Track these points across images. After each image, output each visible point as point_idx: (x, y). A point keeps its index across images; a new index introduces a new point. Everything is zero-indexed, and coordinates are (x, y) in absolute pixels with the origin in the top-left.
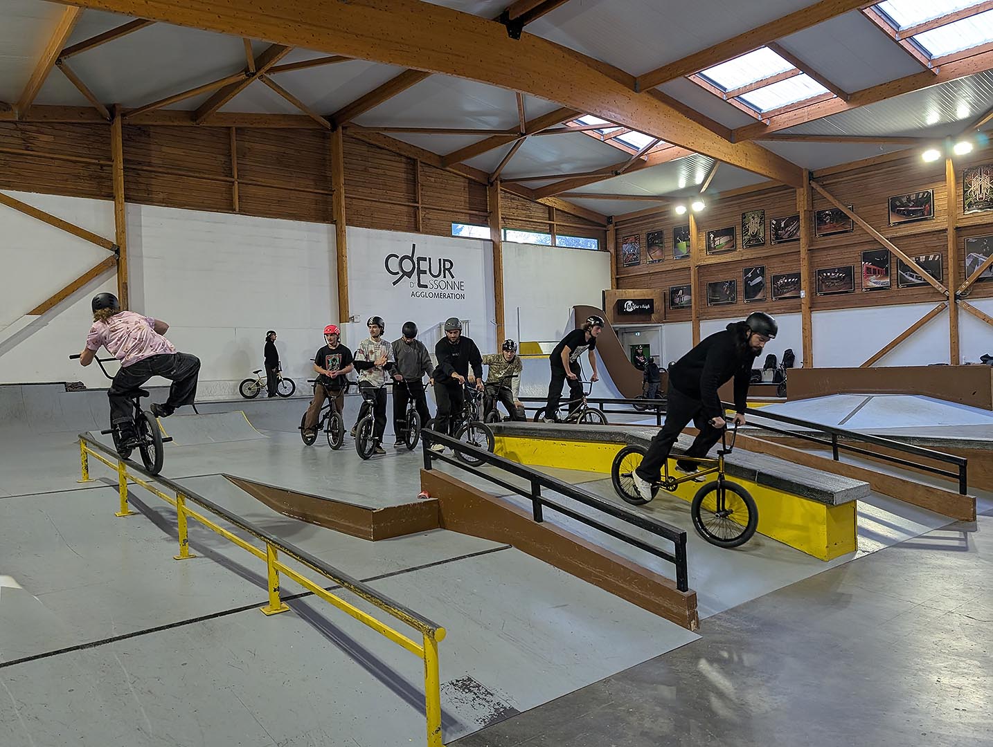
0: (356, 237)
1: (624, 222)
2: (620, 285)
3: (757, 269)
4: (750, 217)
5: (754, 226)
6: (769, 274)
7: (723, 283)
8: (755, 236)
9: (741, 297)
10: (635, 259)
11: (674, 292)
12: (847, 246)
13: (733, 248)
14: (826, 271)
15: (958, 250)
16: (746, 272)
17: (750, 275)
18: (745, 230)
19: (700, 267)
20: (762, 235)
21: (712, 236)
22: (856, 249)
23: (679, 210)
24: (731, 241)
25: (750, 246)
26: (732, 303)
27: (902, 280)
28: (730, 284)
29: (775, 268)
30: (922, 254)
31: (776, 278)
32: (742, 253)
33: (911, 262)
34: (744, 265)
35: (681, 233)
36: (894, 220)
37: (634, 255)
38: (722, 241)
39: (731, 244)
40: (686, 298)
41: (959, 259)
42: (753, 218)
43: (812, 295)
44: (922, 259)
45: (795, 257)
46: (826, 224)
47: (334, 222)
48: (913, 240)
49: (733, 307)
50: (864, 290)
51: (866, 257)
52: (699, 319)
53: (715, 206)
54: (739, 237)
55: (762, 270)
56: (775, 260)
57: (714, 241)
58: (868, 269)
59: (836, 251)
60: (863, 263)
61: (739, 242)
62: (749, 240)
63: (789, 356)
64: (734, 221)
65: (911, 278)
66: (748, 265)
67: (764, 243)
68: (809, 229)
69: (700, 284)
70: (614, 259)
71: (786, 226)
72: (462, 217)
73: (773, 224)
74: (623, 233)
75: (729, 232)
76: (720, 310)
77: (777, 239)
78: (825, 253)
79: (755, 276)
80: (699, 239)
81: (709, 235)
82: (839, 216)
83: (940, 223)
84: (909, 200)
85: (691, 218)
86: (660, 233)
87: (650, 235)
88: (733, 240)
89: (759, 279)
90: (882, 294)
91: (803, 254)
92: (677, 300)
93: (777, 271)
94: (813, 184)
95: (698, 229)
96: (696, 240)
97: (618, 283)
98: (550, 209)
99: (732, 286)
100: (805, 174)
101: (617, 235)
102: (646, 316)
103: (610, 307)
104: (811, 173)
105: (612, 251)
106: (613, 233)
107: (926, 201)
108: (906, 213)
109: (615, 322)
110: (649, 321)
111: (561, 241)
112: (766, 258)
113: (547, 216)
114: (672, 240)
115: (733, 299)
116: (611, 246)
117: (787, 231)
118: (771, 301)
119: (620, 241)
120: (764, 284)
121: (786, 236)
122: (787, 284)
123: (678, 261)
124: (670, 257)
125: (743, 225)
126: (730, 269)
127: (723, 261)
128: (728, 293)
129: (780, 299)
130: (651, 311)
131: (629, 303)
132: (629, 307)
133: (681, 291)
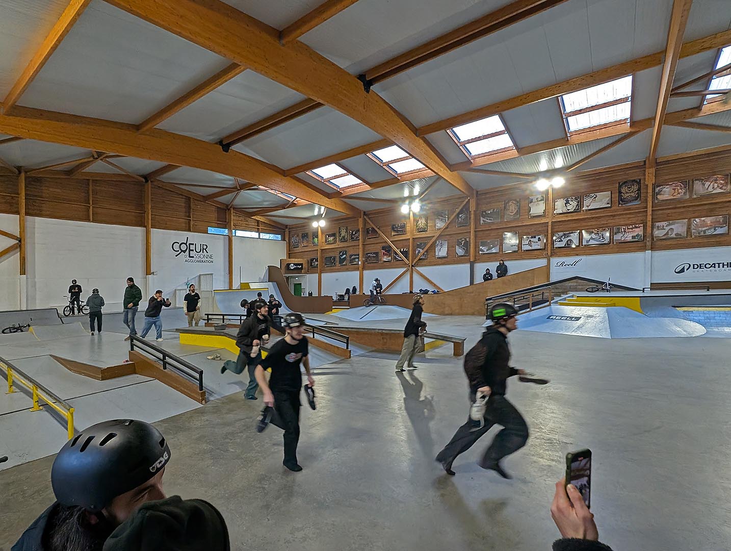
0: (156, 233)
1: (293, 228)
2: (291, 257)
3: (344, 251)
4: (342, 228)
5: (343, 233)
6: (348, 254)
7: (331, 257)
8: (344, 237)
9: (337, 263)
10: (297, 245)
11: (312, 260)
12: (377, 243)
13: (335, 242)
14: (369, 253)
15: (413, 247)
16: (340, 252)
17: (341, 254)
18: (340, 235)
19: (322, 249)
20: (346, 237)
21: (328, 236)
22: (381, 244)
23: (314, 224)
25: (341, 242)
26: (334, 266)
27: (396, 258)
28: (334, 257)
29: (351, 251)
30: (402, 248)
31: (351, 256)
32: (339, 244)
33: (398, 251)
35: (315, 234)
36: (393, 234)
37: (296, 243)
40: (317, 263)
41: (414, 251)
43: (364, 263)
44: (402, 250)
45: (358, 247)
46: (369, 233)
47: (145, 226)
48: (399, 242)
49: (335, 268)
50: (382, 262)
51: (383, 248)
52: (321, 272)
53: (328, 224)
55: (346, 252)
56: (351, 248)
57: (328, 239)
58: (384, 253)
59: (373, 245)
60: (382, 251)
61: (338, 239)
62: (341, 239)
63: (354, 289)
64: (336, 230)
65: (398, 258)
66: (340, 250)
67: (347, 241)
68: (363, 235)
69: (322, 257)
70: (288, 244)
71: (355, 234)
72: (213, 224)
73: (350, 232)
74: (292, 233)
75: (334, 235)
76: (330, 268)
77: (352, 239)
78: (369, 246)
79: (343, 254)
81: (326, 236)
82: (374, 231)
83: (408, 236)
84: (398, 226)
85: (319, 228)
86: (307, 234)
87: (303, 234)
88: (335, 239)
89: (345, 256)
90: (388, 264)
91: (361, 246)
92: (313, 264)
93: (351, 253)
94: (365, 217)
95: (322, 233)
96: (321, 238)
97: (290, 255)
98: (258, 221)
99: (334, 259)
100: (362, 213)
101: (289, 234)
102: (299, 271)
103: (283, 267)
104: (364, 212)
105: (287, 241)
106: (288, 233)
107: (404, 226)
108: (397, 231)
109: (286, 273)
110: (301, 273)
111: (263, 236)
112: (347, 247)
113: (257, 224)
114: (312, 237)
115: (335, 264)
116: (287, 239)
117: (356, 236)
118: (349, 266)
119: (291, 237)
120: (346, 258)
121: (355, 238)
122: (355, 258)
123: (314, 247)
124: (312, 245)
125: (339, 233)
126: (334, 251)
127: (332, 247)
128: (333, 261)
129: (352, 264)
130: (302, 268)
131: (292, 265)
132: (292, 267)
133: (315, 260)
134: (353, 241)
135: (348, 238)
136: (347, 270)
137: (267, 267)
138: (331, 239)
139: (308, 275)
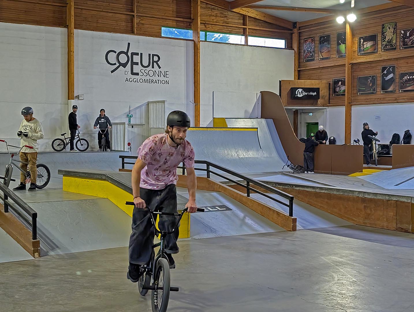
1: (305, 27)
3: (390, 67)
4: (387, 26)
5: (389, 35)
6: (398, 71)
7: (366, 78)
8: (390, 42)
9: (379, 89)
10: (312, 56)
11: (336, 82)
13: (375, 51)
16: (384, 69)
17: (385, 72)
18: (384, 38)
19: (353, 64)
20: (394, 42)
21: (362, 41)
23: (339, 20)
24: (374, 45)
26: (373, 93)
28: (372, 78)
29: (402, 67)
31: (403, 75)
32: (381, 55)
34: (382, 64)
35: (343, 37)
37: (311, 53)
39: (373, 48)
40: (343, 88)
42: (389, 28)
49: (373, 96)
52: (350, 105)
53: (365, 18)
54: (379, 42)
55: (394, 68)
56: (402, 61)
57: (363, 45)
61: (380, 46)
62: (386, 45)
63: (407, 135)
64: (377, 30)
66: (384, 64)
67: (395, 48)
69: (352, 78)
70: (297, 56)
71: (410, 35)
73: (402, 33)
75: (373, 38)
76: (365, 98)
77: (404, 45)
79: (389, 73)
80: (353, 43)
81: (360, 40)
85: (348, 27)
86: (328, 36)
87: (321, 38)
88: (375, 45)
89: (391, 76)
92: (337, 89)
93: (403, 70)
95: (353, 35)
97: (299, 75)
98: (244, 17)
99: (374, 79)
101: (299, 37)
102: (311, 101)
103: (285, 93)
105: (296, 49)
106: (297, 35)
109: (289, 104)
110: (316, 104)
111: (253, 41)
112: (397, 59)
113: (242, 21)
114: (336, 43)
115: (374, 90)
116: (295, 46)
117: (411, 39)
118: (399, 93)
119: (302, 41)
120: (394, 80)
121: (410, 43)
122: (409, 80)
123: (339, 59)
124: (335, 56)
125: (383, 33)
126: (373, 67)
127: (368, 60)
128: (371, 85)
129: (405, 91)
130: (317, 97)
131: (300, 90)
132: (300, 93)
133: (340, 82)
134: (405, 48)
135: (398, 44)
136: (396, 101)
137: (259, 94)
138: (368, 45)
139: (329, 110)
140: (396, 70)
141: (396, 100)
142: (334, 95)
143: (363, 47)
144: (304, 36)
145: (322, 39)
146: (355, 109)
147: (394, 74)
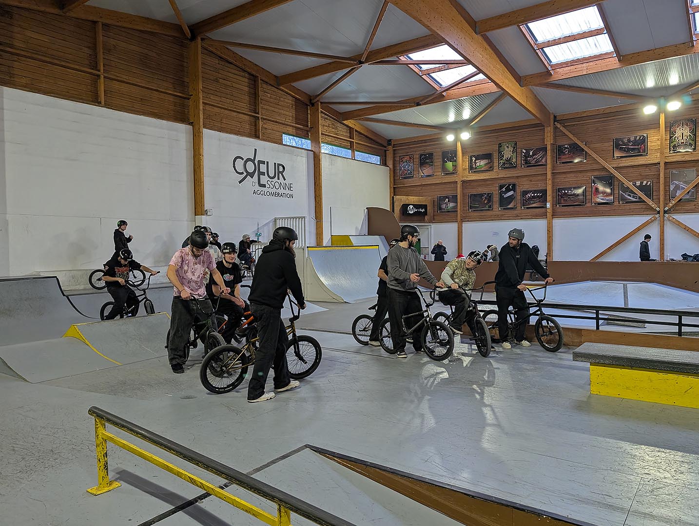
1: (401, 144)
2: (396, 193)
3: (509, 185)
4: (505, 146)
5: (508, 153)
6: (519, 190)
7: (481, 195)
8: (508, 160)
9: (496, 206)
10: (409, 174)
12: (581, 172)
13: (491, 169)
14: (564, 189)
15: (666, 178)
16: (501, 187)
17: (504, 189)
18: (501, 156)
19: (463, 182)
20: (514, 160)
21: (474, 159)
22: (589, 174)
23: (450, 138)
25: (504, 168)
26: (489, 210)
27: (623, 199)
28: (488, 195)
29: (524, 185)
30: (638, 180)
31: (525, 193)
32: (497, 173)
33: (630, 185)
34: (499, 182)
35: (450, 155)
36: (617, 154)
37: (409, 170)
38: (482, 163)
39: (489, 166)
41: (666, 185)
42: (508, 147)
43: (553, 206)
46: (564, 154)
48: (631, 170)
49: (489, 213)
50: (593, 204)
51: (596, 179)
52: (462, 221)
53: (478, 137)
54: (496, 161)
55: (514, 185)
56: (525, 179)
57: (475, 163)
58: (597, 188)
59: (572, 175)
60: (593, 184)
61: (496, 164)
62: (504, 164)
63: (536, 251)
64: (493, 148)
65: (629, 197)
66: (502, 182)
67: (516, 167)
68: (552, 157)
69: (464, 195)
70: (392, 173)
71: (534, 155)
72: (290, 130)
73: (523, 152)
75: (488, 156)
76: (478, 215)
77: (526, 163)
78: (564, 176)
79: (508, 190)
80: (463, 161)
81: (471, 158)
82: (575, 150)
83: (653, 157)
84: (629, 141)
85: (459, 145)
86: (431, 154)
88: (490, 163)
89: (510, 193)
90: (607, 207)
91: (549, 176)
93: (526, 188)
94: (559, 126)
95: (463, 153)
96: (462, 162)
97: (395, 190)
99: (490, 197)
100: (552, 117)
101: (394, 154)
102: (422, 218)
104: (555, 117)
105: (391, 166)
106: (392, 152)
107: (643, 141)
108: (629, 150)
109: (401, 221)
110: (429, 221)
112: (518, 177)
114: (440, 160)
115: (490, 207)
116: (390, 163)
117: (535, 158)
118: (520, 210)
119: (397, 159)
120: (515, 197)
121: (533, 162)
122: (534, 197)
123: (445, 177)
124: (439, 173)
125: (500, 152)
126: (488, 185)
127: (482, 178)
128: (486, 202)
129: (527, 208)
130: (426, 213)
131: (411, 207)
132: (411, 210)
133: (447, 200)
134: (528, 166)
135: (519, 162)
139: (433, 226)
140: (517, 187)
141: (518, 216)
142: (439, 212)
143: (476, 165)
144: (400, 153)
145: (423, 157)
146: (466, 226)
147: (514, 191)
